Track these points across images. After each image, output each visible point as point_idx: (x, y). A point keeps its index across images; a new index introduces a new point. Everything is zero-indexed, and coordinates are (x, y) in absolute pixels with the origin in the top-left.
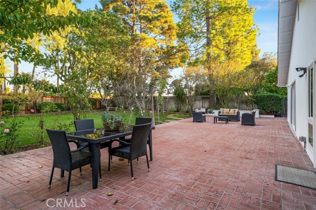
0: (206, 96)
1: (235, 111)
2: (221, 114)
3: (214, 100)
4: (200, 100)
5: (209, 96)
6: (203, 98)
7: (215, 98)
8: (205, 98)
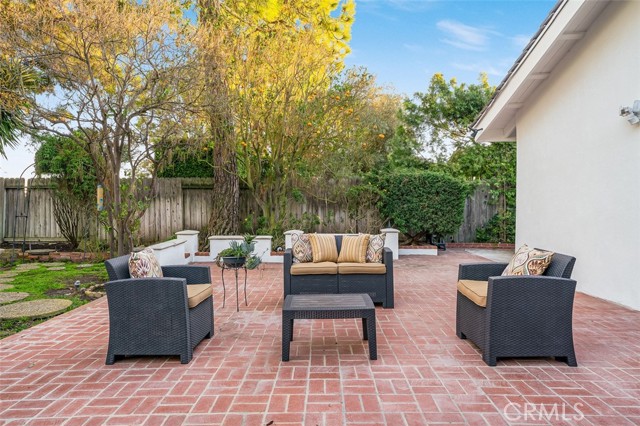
0: (197, 181)
2: (298, 267)
3: (231, 196)
4: (173, 198)
5: (208, 181)
6: (185, 188)
7: (236, 189)
8: (194, 187)
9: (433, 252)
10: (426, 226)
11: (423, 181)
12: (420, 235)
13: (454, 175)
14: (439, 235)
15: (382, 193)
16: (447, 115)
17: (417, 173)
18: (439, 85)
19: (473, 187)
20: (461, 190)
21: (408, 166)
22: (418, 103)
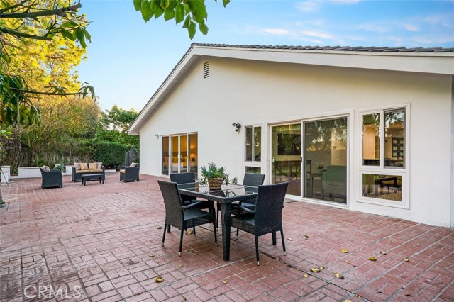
1: (97, 165)
9: (115, 171)
10: (112, 162)
11: (111, 145)
12: (110, 165)
13: (122, 143)
14: (117, 165)
15: (95, 150)
16: (119, 120)
17: (108, 143)
18: (115, 109)
19: (129, 148)
20: (124, 149)
21: (104, 139)
22: (107, 114)
